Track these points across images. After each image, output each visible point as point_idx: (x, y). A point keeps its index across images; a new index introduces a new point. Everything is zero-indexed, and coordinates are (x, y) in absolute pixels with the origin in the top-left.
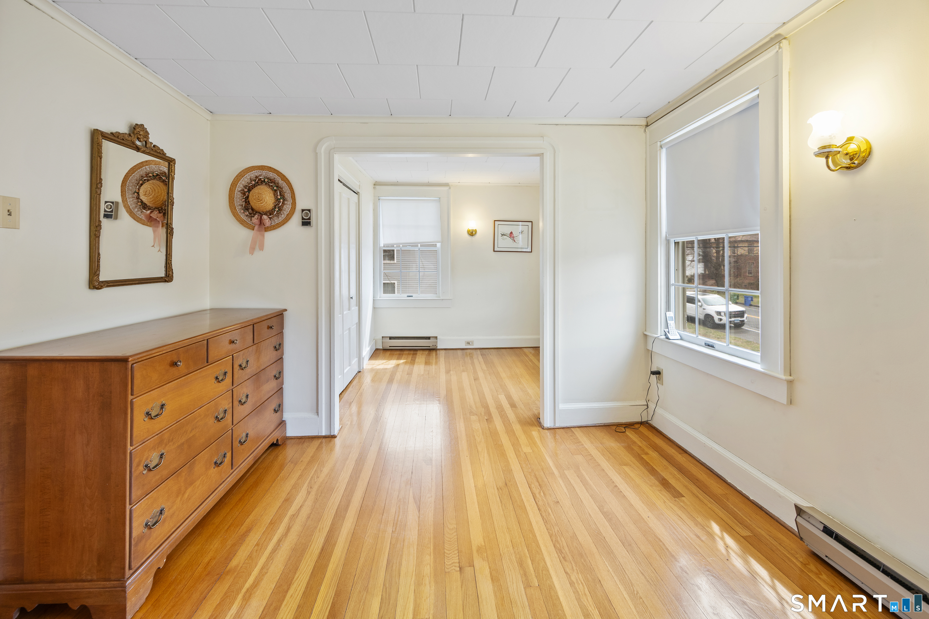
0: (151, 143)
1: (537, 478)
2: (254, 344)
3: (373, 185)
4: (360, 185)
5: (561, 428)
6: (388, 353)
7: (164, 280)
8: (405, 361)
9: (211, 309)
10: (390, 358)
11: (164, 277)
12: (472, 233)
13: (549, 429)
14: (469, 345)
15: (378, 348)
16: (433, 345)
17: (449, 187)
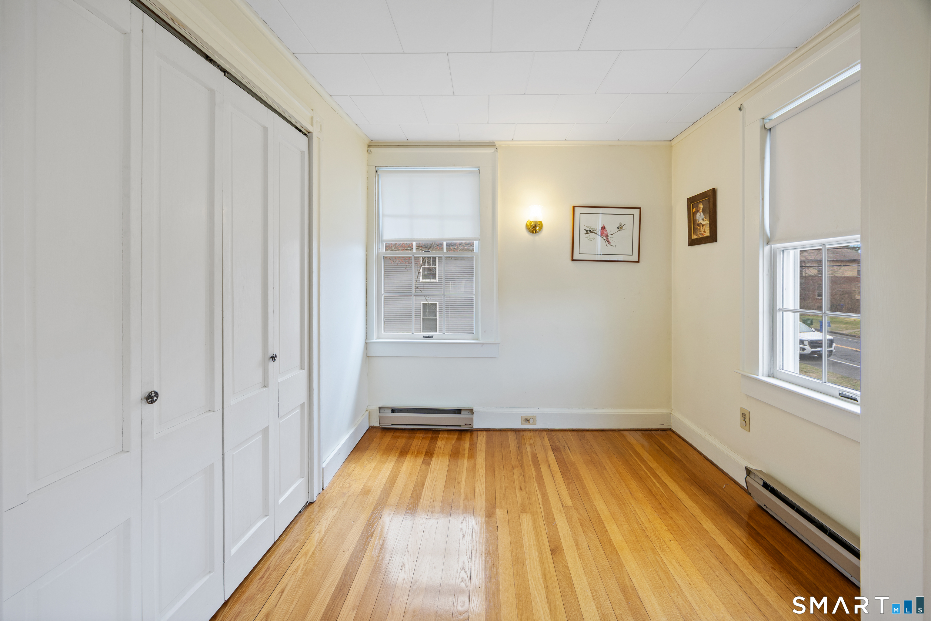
3: (367, 146)
6: (389, 435)
12: (535, 227)
14: (527, 423)
15: (372, 425)
16: (465, 424)
17: (495, 148)
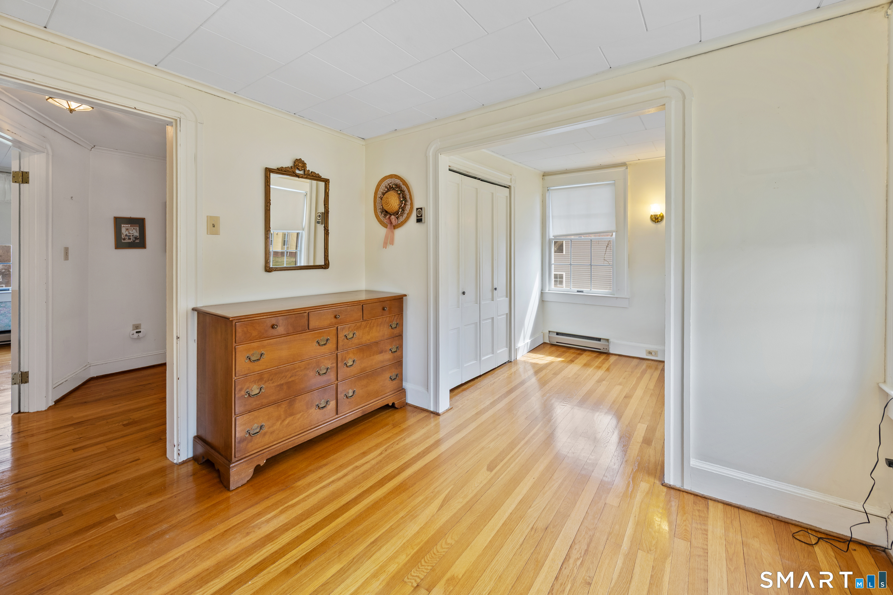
0: (309, 170)
1: (591, 540)
2: (363, 321)
3: (542, 176)
4: (511, 179)
5: (691, 494)
6: (554, 348)
7: (321, 267)
8: (563, 359)
9: (366, 291)
10: (551, 354)
11: (323, 265)
12: (656, 219)
13: (670, 487)
14: (651, 355)
15: (545, 342)
16: (603, 348)
17: (626, 167)
